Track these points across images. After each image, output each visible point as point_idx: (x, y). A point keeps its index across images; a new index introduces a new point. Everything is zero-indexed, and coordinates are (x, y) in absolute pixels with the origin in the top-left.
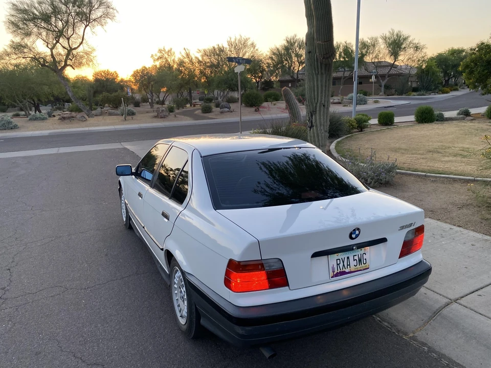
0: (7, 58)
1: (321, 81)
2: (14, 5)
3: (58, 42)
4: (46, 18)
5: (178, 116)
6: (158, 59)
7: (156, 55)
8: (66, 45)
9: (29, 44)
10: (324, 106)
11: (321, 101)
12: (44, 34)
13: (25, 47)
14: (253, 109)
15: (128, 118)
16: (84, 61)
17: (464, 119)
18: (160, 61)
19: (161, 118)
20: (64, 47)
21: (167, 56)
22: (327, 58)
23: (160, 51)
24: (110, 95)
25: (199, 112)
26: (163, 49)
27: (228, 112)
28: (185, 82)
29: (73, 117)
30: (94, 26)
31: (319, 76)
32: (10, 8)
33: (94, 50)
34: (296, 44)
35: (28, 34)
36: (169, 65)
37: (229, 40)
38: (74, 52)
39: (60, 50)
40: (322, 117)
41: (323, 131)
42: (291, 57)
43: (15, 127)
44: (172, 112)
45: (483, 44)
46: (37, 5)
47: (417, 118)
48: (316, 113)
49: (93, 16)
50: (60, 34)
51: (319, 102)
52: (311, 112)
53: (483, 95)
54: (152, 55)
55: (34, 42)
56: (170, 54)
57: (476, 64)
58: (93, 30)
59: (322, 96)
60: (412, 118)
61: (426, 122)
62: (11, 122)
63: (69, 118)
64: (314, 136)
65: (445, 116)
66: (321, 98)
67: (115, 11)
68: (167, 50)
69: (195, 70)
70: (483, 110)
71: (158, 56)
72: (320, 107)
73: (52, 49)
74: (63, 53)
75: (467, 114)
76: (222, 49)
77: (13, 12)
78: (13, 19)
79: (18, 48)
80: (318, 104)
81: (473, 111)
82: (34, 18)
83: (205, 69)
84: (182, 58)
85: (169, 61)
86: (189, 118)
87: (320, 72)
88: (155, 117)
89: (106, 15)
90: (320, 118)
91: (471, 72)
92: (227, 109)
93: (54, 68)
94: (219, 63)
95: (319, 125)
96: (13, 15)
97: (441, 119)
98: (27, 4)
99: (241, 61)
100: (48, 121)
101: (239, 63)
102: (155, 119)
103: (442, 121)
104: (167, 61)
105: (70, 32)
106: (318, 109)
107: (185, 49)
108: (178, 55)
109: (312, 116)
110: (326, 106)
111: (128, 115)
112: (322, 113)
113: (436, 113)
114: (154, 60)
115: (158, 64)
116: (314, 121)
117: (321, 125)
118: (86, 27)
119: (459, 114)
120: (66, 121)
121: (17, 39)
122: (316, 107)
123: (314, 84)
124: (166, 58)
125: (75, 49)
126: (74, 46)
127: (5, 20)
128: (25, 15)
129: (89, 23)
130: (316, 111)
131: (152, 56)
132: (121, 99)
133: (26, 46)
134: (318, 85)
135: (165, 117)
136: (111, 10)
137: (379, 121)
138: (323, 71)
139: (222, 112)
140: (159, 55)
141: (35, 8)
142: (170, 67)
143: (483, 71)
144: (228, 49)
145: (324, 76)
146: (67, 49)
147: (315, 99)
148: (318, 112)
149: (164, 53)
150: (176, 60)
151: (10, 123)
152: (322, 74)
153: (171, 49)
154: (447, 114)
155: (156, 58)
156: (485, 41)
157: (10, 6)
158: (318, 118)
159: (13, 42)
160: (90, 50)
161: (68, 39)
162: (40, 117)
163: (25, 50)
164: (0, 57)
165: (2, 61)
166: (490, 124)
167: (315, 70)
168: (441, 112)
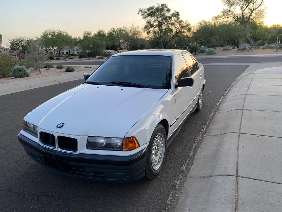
0: (220, 18)
3: (247, 7)
8: (251, 8)
9: (232, 9)
15: (279, 50)
33: (266, 8)
35: (232, 5)
38: (255, 11)
43: (214, 53)
62: (213, 51)
63: (242, 49)
73: (243, 11)
79: (226, 13)
93: (244, 21)
100: (231, 51)
111: (279, 48)
120: (240, 51)
121: (226, 7)
125: (256, 9)
132: (277, 38)
146: (251, 10)
151: (212, 51)
160: (264, 8)
161: (253, 4)
162: (228, 49)
163: (229, 13)
164: (216, 18)
165: (218, 20)
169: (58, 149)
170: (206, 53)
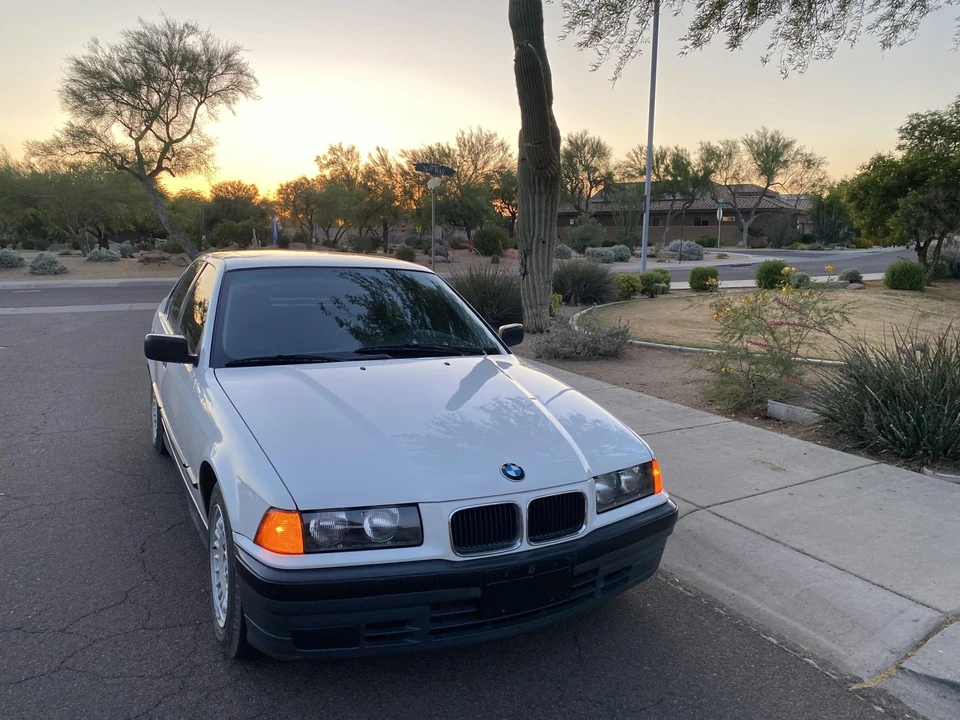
0: (60, 152)
1: (540, 204)
2: (78, 63)
3: (149, 128)
4: (132, 87)
6: (328, 165)
7: (325, 157)
8: (163, 134)
9: (99, 130)
10: (544, 242)
11: (539, 235)
12: (127, 113)
13: (90, 135)
14: (490, 259)
16: (192, 162)
17: (845, 288)
18: (331, 169)
20: (158, 138)
21: (345, 160)
22: (542, 169)
23: (333, 150)
24: (235, 224)
26: (338, 148)
27: (444, 261)
28: (375, 208)
29: (164, 259)
30: (213, 104)
31: (536, 197)
32: (71, 68)
33: (210, 144)
35: (99, 113)
36: (348, 175)
37: (460, 136)
38: (176, 146)
39: (151, 142)
40: (540, 259)
41: (542, 282)
42: (576, 171)
43: (62, 271)
45: (880, 158)
46: (118, 65)
47: (760, 280)
48: (531, 253)
49: (214, 87)
50: (153, 115)
51: (536, 236)
52: (524, 252)
54: (318, 157)
55: (108, 127)
56: (350, 157)
57: (867, 193)
58: (212, 111)
59: (540, 227)
60: (751, 282)
62: (56, 263)
63: (157, 260)
64: (529, 289)
66: (539, 230)
67: (252, 81)
68: (345, 149)
69: (394, 188)
71: (329, 158)
72: (538, 243)
73: (137, 141)
74: (156, 147)
75: (854, 278)
76: (447, 151)
77: (77, 76)
78: (74, 87)
79: (79, 136)
80: (535, 239)
81: (866, 277)
82: (113, 87)
83: (412, 186)
84: (371, 165)
85: (349, 169)
87: (537, 190)
89: (236, 86)
90: (537, 261)
92: (441, 258)
93: (139, 173)
95: (535, 271)
96: (75, 81)
98: (101, 62)
99: (436, 171)
100: (120, 263)
101: (434, 174)
104: (344, 168)
105: (171, 112)
106: (534, 247)
107: (378, 149)
108: (365, 160)
109: (526, 257)
110: (547, 243)
112: (540, 253)
113: (797, 273)
114: (321, 167)
115: (327, 173)
116: (528, 266)
117: (538, 271)
118: (200, 104)
120: (153, 265)
121: (80, 121)
122: (531, 245)
123: (528, 207)
124: (342, 164)
125: (178, 141)
126: (176, 137)
127: (60, 87)
128: (95, 81)
129: (206, 98)
130: (531, 251)
131: (318, 159)
132: (252, 232)
133: (93, 134)
134: (534, 210)
136: (245, 78)
137: (691, 284)
138: (543, 192)
141: (115, 70)
142: (349, 180)
143: (879, 204)
144: (458, 152)
145: (544, 196)
146: (165, 142)
147: (530, 230)
148: (534, 251)
149: (339, 154)
150: (361, 168)
151: (53, 263)
152: (540, 192)
153: (353, 148)
155: (325, 162)
156: (885, 153)
157: (72, 64)
158: (534, 259)
159: (72, 125)
160: (202, 144)
161: (168, 124)
162: (107, 257)
163: (92, 140)
164: (47, 150)
165: (50, 157)
166: (885, 296)
167: (530, 188)
168: (804, 273)
169: (523, 545)
170: (28, 269)
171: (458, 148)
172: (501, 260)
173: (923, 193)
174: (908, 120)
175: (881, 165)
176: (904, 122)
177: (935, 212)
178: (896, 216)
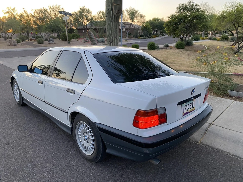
1: (115, 25)
5: (24, 45)
6: (7, 13)
7: (5, 10)
10: (116, 38)
11: (115, 36)
17: (167, 49)
19: (13, 46)
21: (12, 12)
23: (8, 8)
25: (36, 43)
26: (10, 8)
27: (53, 43)
28: (25, 27)
31: (114, 23)
34: (85, 11)
36: (14, 16)
37: (49, 5)
40: (115, 44)
42: (83, 17)
44: (19, 43)
45: (173, 15)
47: (149, 47)
48: (112, 42)
51: (114, 36)
52: (110, 41)
53: (174, 38)
56: (14, 10)
57: (171, 24)
59: (115, 33)
60: (146, 48)
61: (152, 50)
65: (160, 47)
68: (12, 8)
69: (30, 21)
70: (174, 45)
72: (114, 38)
75: (168, 46)
76: (46, 10)
80: (114, 37)
81: (170, 45)
83: (36, 20)
84: (22, 13)
85: (14, 14)
86: (30, 46)
87: (114, 21)
88: (9, 45)
91: (169, 28)
92: (52, 42)
94: (44, 17)
97: (158, 48)
101: (66, 15)
102: (9, 47)
103: (158, 49)
104: (13, 14)
106: (113, 40)
107: (23, 8)
108: (19, 12)
109: (110, 43)
110: (117, 38)
112: (115, 42)
113: (156, 45)
114: (4, 13)
115: (7, 16)
119: (164, 46)
123: (111, 27)
124: (12, 13)
131: (3, 11)
134: (113, 27)
135: (15, 46)
138: (116, 20)
139: (49, 44)
140: (8, 10)
142: (15, 18)
144: (49, 10)
145: (116, 22)
147: (112, 34)
148: (113, 41)
150: (19, 14)
152: (115, 21)
153: (15, 8)
154: (160, 46)
156: (174, 14)
158: (113, 44)
166: (178, 50)
167: (111, 20)
168: (158, 45)
171: (49, 9)
172: (71, 42)
173: (184, 24)
174: (179, 5)
175: (173, 17)
176: (178, 6)
177: (187, 29)
178: (178, 30)
